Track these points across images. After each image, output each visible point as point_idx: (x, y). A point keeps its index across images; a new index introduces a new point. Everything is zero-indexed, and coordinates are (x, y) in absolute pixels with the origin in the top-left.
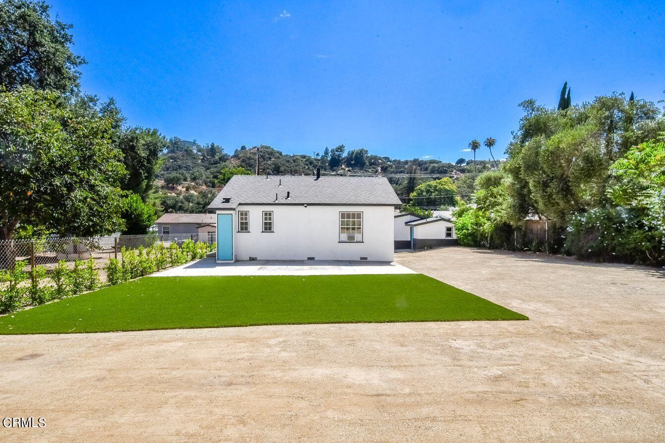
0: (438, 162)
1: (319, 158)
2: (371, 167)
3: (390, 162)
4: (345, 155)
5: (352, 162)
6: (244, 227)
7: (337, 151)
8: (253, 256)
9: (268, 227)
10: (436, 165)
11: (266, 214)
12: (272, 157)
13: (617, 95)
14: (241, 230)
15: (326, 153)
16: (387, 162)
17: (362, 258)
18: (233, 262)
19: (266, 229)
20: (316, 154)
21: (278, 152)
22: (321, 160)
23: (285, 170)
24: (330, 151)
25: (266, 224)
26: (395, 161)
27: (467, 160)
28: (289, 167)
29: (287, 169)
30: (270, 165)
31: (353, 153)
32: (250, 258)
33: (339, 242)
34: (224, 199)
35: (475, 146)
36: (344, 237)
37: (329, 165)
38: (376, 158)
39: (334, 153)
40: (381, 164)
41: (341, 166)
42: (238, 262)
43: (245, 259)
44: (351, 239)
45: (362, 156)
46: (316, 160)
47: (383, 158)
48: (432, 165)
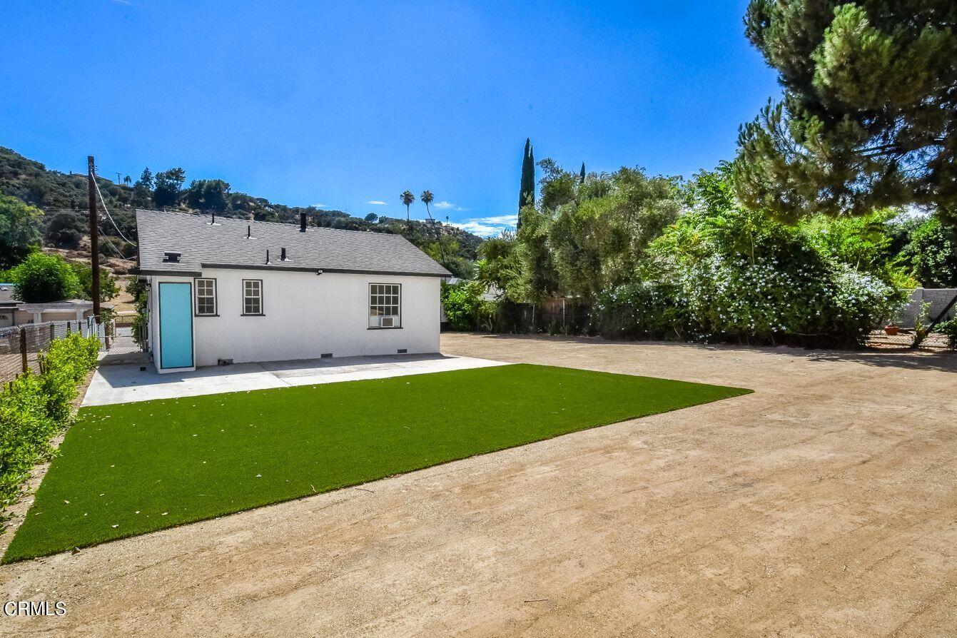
0: (346, 216)
1: (131, 185)
2: (237, 212)
3: (270, 206)
4: (185, 186)
5: (200, 201)
6: (207, 307)
7: (169, 177)
8: (225, 357)
9: (253, 307)
10: (343, 219)
11: (248, 285)
12: (20, 171)
13: (639, 168)
14: (200, 311)
15: (146, 177)
16: (265, 206)
17: (400, 351)
18: (194, 369)
19: (248, 309)
20: (122, 177)
21: (35, 164)
22: (136, 191)
23: (56, 200)
24: (153, 175)
25: (248, 301)
26: (278, 206)
27: (379, 216)
28: (66, 196)
29: (62, 199)
30: (18, 188)
31: (201, 185)
32: (219, 361)
33: (369, 329)
34: (166, 254)
35: (408, 199)
36: (376, 320)
37: (152, 201)
38: (244, 199)
39: (164, 181)
40: (255, 209)
41: (179, 205)
42: (202, 370)
43: (211, 364)
44: (387, 324)
45: (220, 193)
46: (124, 188)
47: (258, 199)
48: (337, 219)
